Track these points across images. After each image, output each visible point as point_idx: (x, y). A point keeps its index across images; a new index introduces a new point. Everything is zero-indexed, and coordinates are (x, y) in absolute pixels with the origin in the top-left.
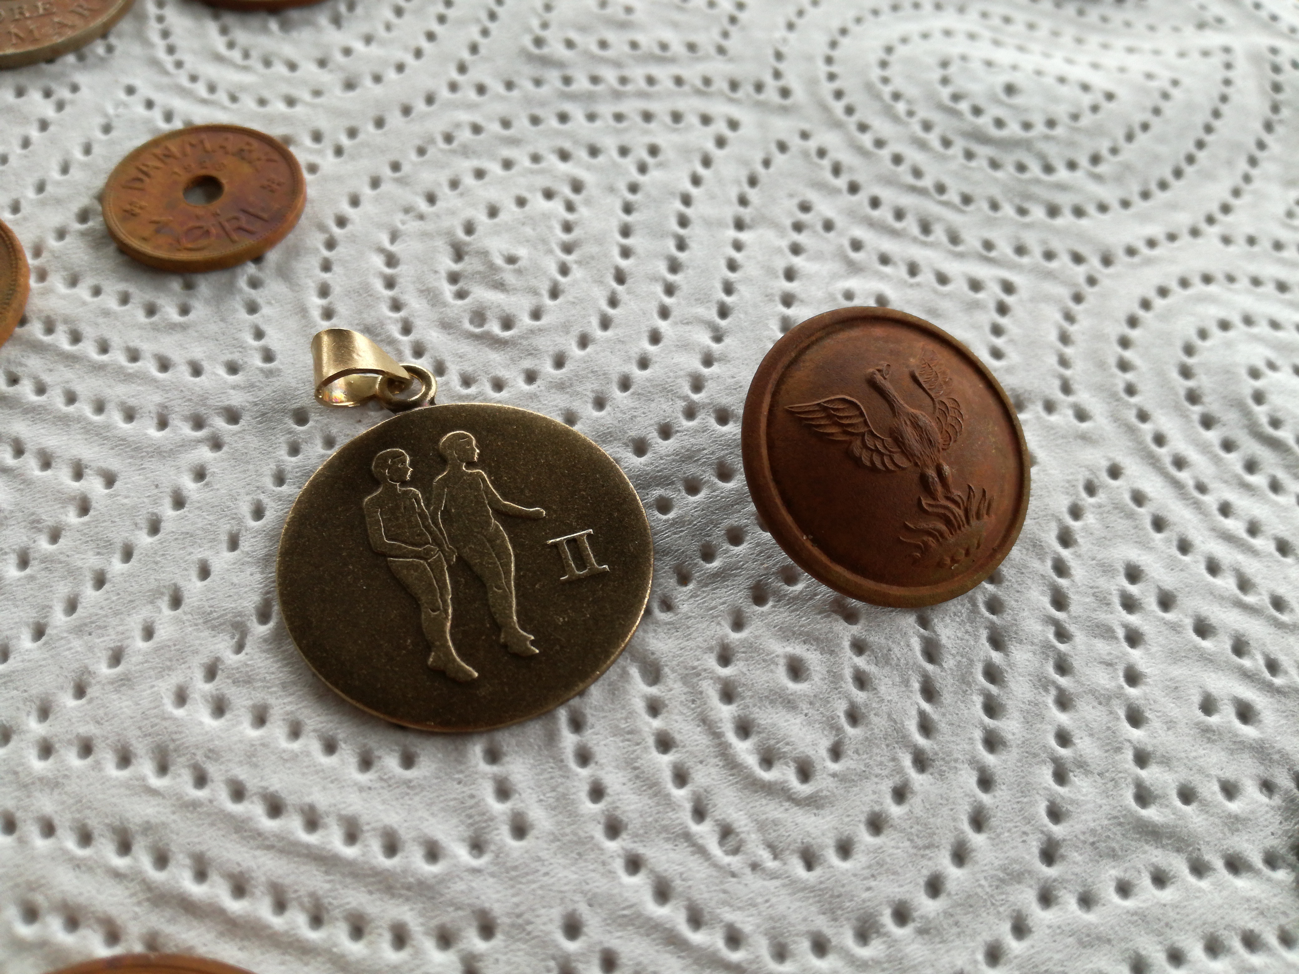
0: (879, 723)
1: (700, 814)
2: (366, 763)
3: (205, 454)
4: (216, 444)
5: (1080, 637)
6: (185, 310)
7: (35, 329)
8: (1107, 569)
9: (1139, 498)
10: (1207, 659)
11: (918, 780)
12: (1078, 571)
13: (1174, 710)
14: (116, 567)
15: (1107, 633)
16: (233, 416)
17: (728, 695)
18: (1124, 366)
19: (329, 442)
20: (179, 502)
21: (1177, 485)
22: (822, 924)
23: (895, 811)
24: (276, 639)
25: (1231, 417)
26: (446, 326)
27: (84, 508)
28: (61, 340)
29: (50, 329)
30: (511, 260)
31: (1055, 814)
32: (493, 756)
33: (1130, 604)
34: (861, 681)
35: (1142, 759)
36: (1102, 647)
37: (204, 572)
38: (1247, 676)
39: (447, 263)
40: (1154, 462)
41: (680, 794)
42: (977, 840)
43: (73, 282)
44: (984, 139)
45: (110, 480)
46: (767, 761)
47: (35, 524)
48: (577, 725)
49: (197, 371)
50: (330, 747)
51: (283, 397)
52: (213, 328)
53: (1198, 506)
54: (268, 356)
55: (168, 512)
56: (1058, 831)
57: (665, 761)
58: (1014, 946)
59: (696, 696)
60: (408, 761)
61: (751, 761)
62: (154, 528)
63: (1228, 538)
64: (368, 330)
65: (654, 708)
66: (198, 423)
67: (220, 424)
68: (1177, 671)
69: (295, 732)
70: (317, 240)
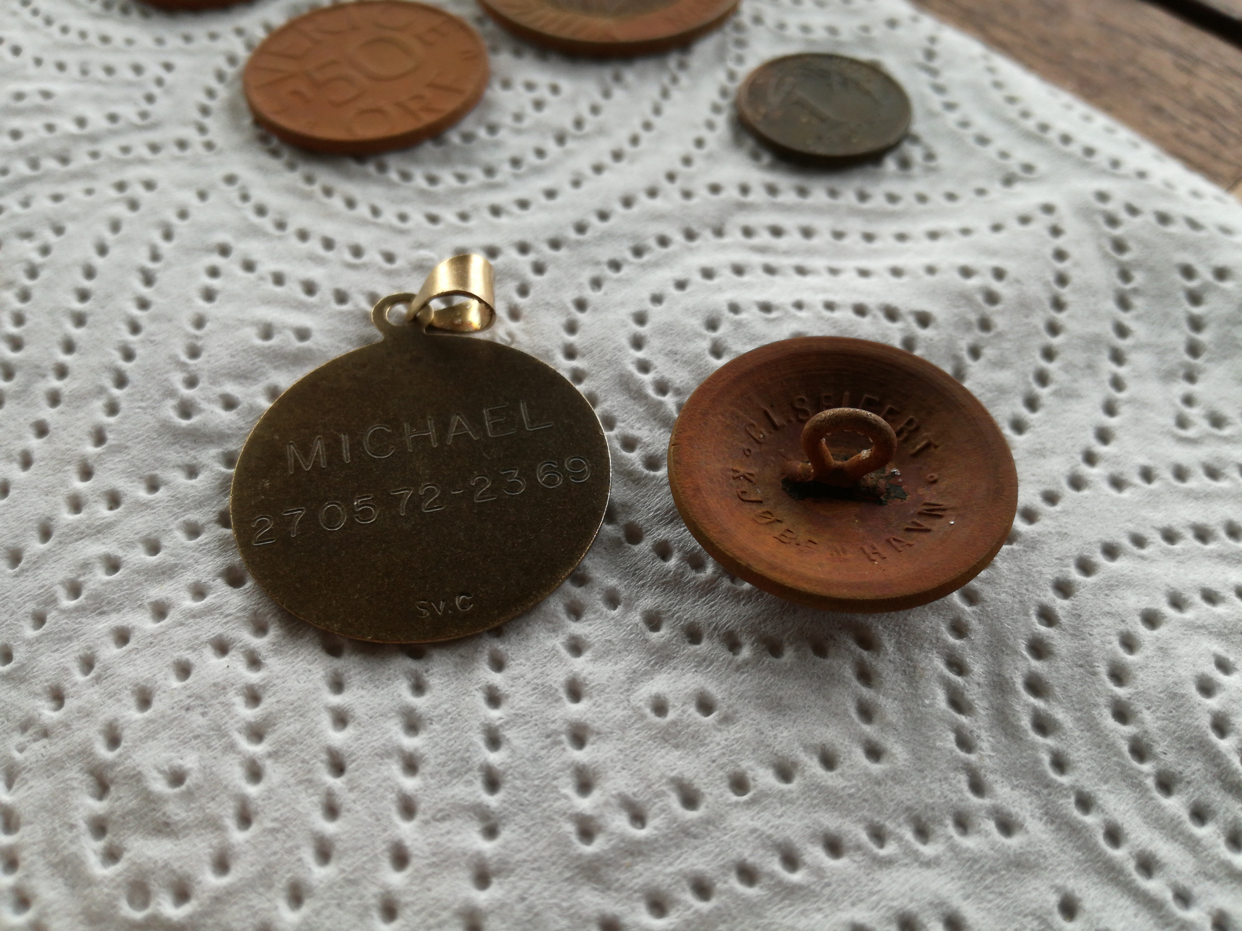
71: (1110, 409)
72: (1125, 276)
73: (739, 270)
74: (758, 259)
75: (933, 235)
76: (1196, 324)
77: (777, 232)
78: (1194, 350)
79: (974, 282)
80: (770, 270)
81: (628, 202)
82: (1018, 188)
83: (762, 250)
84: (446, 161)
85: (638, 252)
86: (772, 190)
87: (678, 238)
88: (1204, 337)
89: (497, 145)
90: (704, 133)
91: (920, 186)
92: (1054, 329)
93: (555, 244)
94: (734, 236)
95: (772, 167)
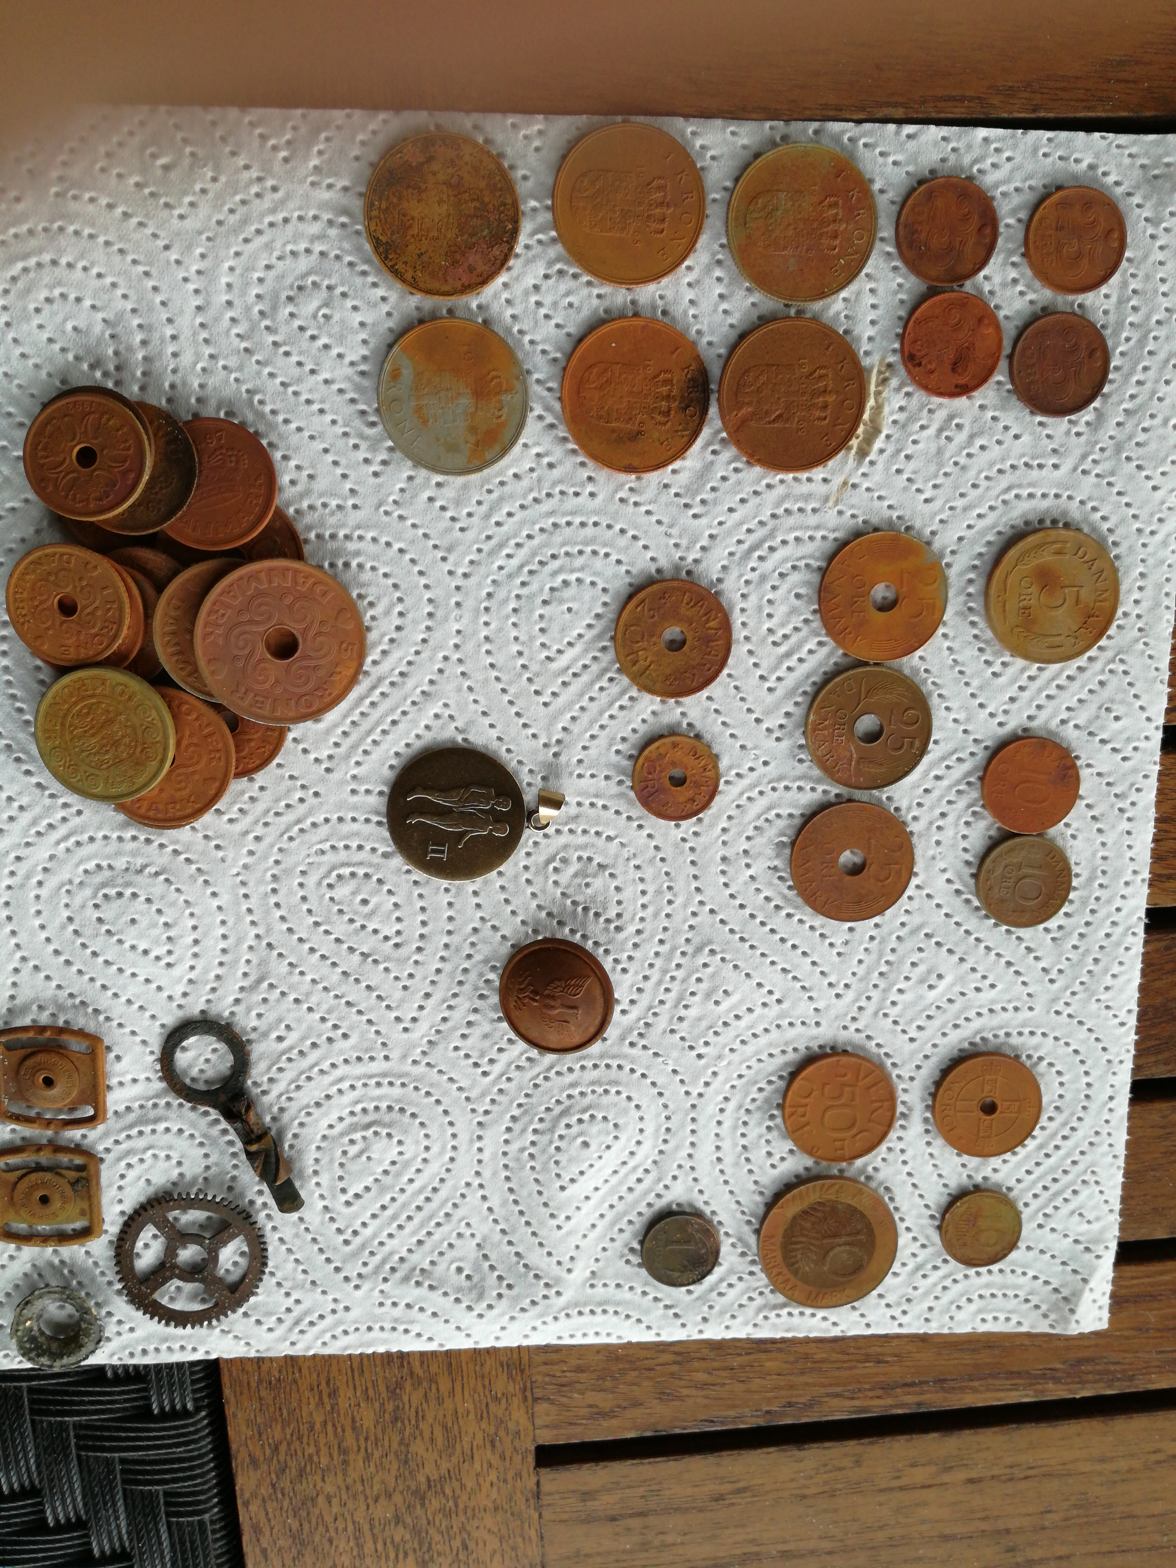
0: (335, 918)
1: (333, 847)
2: (397, 754)
3: (543, 740)
4: (546, 745)
5: (333, 1002)
6: (618, 752)
7: (634, 692)
8: (351, 1028)
9: (372, 1059)
10: (303, 1039)
11: (312, 920)
12: (356, 1018)
13: (292, 1015)
14: (506, 698)
15: (329, 1011)
16: (556, 755)
17: (367, 875)
18: (428, 1094)
19: (529, 784)
20: (525, 725)
21: (371, 1077)
22: (282, 866)
23: (305, 907)
24: (454, 741)
25: (387, 1118)
26: (566, 847)
27: (537, 692)
28: (624, 701)
29: (631, 699)
30: (587, 885)
31: (280, 955)
32: (381, 793)
33: (336, 1027)
34: (351, 921)
35: (283, 994)
36: (325, 1007)
37: (492, 726)
38: (291, 1048)
39: (597, 859)
40: (384, 1075)
41: (341, 844)
42: (285, 927)
43: (654, 713)
44: (563, 1113)
45: (545, 704)
46: (339, 877)
47: (537, 675)
48: (379, 823)
49: (585, 748)
50: (408, 745)
51: (558, 776)
52: (603, 760)
53: (359, 1078)
54: (580, 776)
55: (522, 721)
56: (275, 953)
57: (354, 845)
58: (249, 918)
59: (370, 865)
60: (392, 767)
61: (341, 871)
62: (518, 714)
63: (341, 1080)
64: (577, 817)
65: (374, 850)
66: (559, 742)
67: (555, 749)
68: (304, 1026)
69: (418, 736)
70: (634, 814)
71: (490, 1209)
72: (526, 1266)
73: (632, 1153)
74: (632, 1163)
75: (593, 1226)
76: (492, 1268)
77: (639, 1180)
78: (485, 1257)
79: (562, 1217)
80: (624, 1163)
81: (693, 1144)
82: (588, 1273)
83: (635, 1169)
84: (767, 1100)
85: (668, 1130)
86: (659, 1196)
87: (663, 1147)
88: (486, 1265)
89: (760, 1124)
90: (705, 1197)
91: (618, 1244)
92: (528, 1223)
93: (694, 1106)
94: (648, 1165)
95: (669, 1205)
